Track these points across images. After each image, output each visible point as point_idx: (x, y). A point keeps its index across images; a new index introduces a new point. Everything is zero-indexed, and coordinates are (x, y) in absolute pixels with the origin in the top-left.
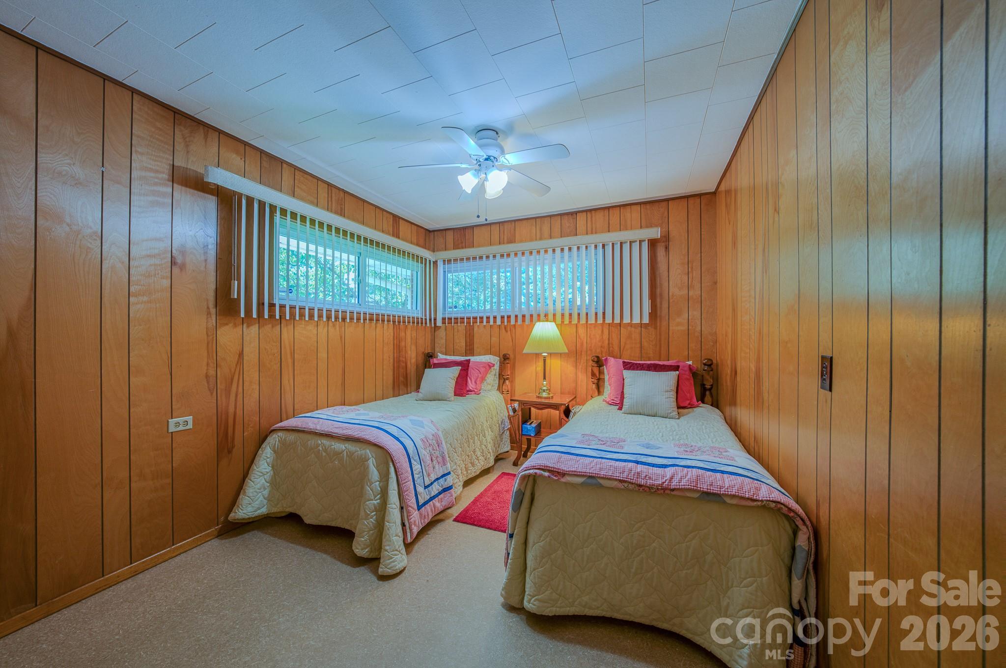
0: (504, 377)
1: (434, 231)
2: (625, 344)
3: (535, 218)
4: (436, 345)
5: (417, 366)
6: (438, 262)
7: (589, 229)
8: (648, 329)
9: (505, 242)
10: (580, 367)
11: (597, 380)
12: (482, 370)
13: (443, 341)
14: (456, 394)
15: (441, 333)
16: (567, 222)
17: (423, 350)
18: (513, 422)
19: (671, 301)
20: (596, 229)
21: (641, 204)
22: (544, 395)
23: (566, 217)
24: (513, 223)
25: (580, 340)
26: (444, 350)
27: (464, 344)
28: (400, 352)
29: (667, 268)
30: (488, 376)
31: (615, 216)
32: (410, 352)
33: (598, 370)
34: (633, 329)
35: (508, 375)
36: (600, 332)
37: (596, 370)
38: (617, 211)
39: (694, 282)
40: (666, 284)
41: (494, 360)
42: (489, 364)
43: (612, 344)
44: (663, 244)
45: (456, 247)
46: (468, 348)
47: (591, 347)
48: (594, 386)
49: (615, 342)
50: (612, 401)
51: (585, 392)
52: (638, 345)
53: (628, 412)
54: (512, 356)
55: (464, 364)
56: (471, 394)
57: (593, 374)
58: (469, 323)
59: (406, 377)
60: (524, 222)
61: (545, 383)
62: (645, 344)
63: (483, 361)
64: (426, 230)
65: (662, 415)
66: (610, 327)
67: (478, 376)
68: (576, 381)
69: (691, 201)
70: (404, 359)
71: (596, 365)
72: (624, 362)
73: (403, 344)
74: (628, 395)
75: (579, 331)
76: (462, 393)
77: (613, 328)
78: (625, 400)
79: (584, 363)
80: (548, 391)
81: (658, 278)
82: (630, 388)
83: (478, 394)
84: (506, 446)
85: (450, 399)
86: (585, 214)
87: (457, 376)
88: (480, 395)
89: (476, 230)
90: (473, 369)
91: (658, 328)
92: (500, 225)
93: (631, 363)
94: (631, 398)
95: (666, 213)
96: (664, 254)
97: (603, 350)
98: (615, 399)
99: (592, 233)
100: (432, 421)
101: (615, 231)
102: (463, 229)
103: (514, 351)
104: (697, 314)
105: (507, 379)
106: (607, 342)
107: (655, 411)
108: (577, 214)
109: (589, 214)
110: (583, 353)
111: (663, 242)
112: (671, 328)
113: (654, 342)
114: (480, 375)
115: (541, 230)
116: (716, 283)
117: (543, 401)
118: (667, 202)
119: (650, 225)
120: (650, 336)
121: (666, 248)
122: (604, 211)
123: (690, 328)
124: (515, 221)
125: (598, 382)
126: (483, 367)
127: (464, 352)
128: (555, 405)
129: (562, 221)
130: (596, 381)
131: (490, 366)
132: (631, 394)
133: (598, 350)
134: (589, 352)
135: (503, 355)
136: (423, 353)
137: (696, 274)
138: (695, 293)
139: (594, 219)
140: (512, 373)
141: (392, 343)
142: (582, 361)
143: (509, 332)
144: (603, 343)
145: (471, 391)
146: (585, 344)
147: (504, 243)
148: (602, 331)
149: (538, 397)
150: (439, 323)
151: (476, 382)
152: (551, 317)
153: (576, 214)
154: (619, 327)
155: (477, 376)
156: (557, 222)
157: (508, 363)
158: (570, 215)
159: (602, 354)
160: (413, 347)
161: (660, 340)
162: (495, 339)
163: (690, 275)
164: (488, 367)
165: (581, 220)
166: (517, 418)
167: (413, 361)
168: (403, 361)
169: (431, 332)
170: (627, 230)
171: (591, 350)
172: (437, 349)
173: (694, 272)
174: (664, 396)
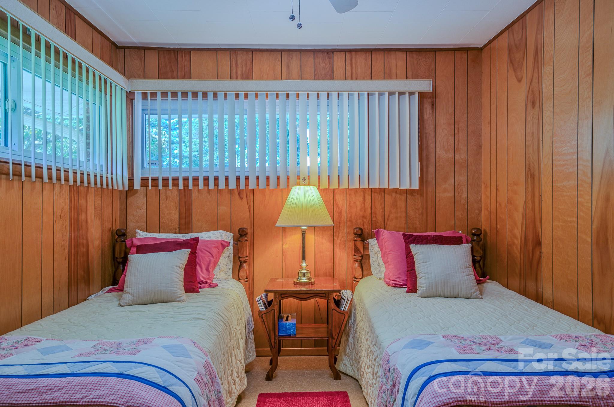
0: (241, 259)
1: (124, 48)
2: (390, 213)
3: (281, 51)
4: (130, 218)
5: (102, 251)
6: (136, 94)
7: (349, 73)
8: (414, 196)
9: (239, 78)
10: (339, 241)
11: (360, 256)
12: (214, 251)
13: (142, 212)
14: (187, 291)
15: (139, 201)
16: (322, 62)
17: (110, 226)
18: (265, 320)
19: (437, 165)
20: (356, 74)
21: (406, 51)
22: (304, 280)
23: (320, 55)
24: (250, 53)
25: (338, 209)
26: (144, 224)
27: (177, 216)
28: (78, 230)
29: (433, 127)
30: (221, 258)
31: (378, 61)
32: (92, 229)
33: (362, 245)
34: (398, 196)
35: (247, 257)
36: (361, 199)
37: (360, 245)
38: (380, 56)
39: (460, 144)
40: (432, 145)
41: (227, 236)
42: (223, 243)
43: (375, 214)
44: (430, 100)
45: (162, 75)
46: (183, 221)
47: (351, 217)
48: (357, 264)
49: (379, 211)
50: (394, 282)
51: (345, 272)
52: (404, 214)
53: (425, 295)
54: (249, 231)
55: (191, 244)
56: (204, 288)
57: (356, 250)
58: (186, 185)
59: (87, 270)
60: (265, 54)
61: (304, 264)
62: (411, 213)
63: (213, 238)
64: (113, 43)
65: (465, 296)
66: (373, 193)
67: (210, 261)
68: (333, 260)
69: (458, 54)
70: (84, 241)
71: (360, 239)
72: (404, 235)
73: (83, 217)
74: (423, 275)
75: (337, 198)
76: (194, 287)
77: (376, 194)
78: (418, 281)
79: (343, 237)
80: (309, 275)
81: (425, 138)
82: (424, 266)
83: (215, 287)
84: (251, 354)
85: (182, 298)
86: (343, 54)
87: (185, 262)
88: (217, 288)
89: (195, 57)
90: (202, 251)
91: (425, 195)
92: (232, 52)
93: (413, 235)
94: (428, 278)
95: (433, 65)
96: (431, 111)
97: (365, 220)
98: (398, 280)
99: (352, 78)
100: (194, 343)
101: (378, 78)
102: (174, 51)
103: (252, 223)
104: (463, 179)
105: (245, 262)
106: (369, 211)
107: (457, 291)
108: (335, 53)
109: (348, 55)
110: (341, 225)
111: (430, 98)
112: (437, 195)
113: (420, 211)
114: (212, 258)
115: (288, 66)
116: (481, 147)
117: (304, 288)
118: (434, 52)
119: (416, 77)
120: (416, 204)
121: (433, 105)
122: (366, 53)
123: (456, 194)
124: (253, 51)
125: (362, 259)
126: (216, 247)
127: (177, 226)
128: (323, 292)
129: (316, 60)
130: (360, 258)
131: (224, 245)
132: (428, 273)
133: (360, 221)
134: (349, 224)
135: (239, 231)
136: (110, 230)
137: (462, 136)
138: (461, 156)
139: (354, 61)
140: (249, 253)
141: (67, 216)
142: (340, 234)
143: (245, 199)
144: (365, 212)
145: (203, 283)
146: (344, 214)
147: (236, 78)
148: (364, 199)
149: (296, 284)
150: (137, 185)
151: (207, 270)
152: (314, 179)
153: (333, 53)
154: (383, 193)
155: (208, 260)
156: (309, 60)
157: (247, 241)
158: (326, 54)
159: (364, 226)
160: (97, 222)
161: (427, 208)
162: (224, 209)
163: (457, 136)
164: (221, 248)
165: (339, 62)
166: (271, 314)
167: (97, 243)
168: (83, 244)
169: (120, 198)
170: (391, 79)
171: (351, 221)
172: (131, 225)
173: (461, 133)
174: (465, 273)
